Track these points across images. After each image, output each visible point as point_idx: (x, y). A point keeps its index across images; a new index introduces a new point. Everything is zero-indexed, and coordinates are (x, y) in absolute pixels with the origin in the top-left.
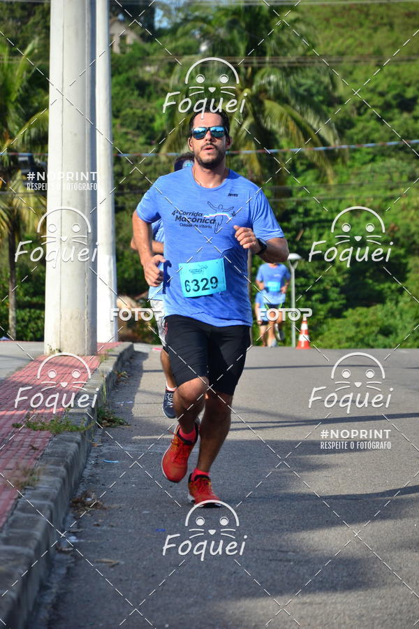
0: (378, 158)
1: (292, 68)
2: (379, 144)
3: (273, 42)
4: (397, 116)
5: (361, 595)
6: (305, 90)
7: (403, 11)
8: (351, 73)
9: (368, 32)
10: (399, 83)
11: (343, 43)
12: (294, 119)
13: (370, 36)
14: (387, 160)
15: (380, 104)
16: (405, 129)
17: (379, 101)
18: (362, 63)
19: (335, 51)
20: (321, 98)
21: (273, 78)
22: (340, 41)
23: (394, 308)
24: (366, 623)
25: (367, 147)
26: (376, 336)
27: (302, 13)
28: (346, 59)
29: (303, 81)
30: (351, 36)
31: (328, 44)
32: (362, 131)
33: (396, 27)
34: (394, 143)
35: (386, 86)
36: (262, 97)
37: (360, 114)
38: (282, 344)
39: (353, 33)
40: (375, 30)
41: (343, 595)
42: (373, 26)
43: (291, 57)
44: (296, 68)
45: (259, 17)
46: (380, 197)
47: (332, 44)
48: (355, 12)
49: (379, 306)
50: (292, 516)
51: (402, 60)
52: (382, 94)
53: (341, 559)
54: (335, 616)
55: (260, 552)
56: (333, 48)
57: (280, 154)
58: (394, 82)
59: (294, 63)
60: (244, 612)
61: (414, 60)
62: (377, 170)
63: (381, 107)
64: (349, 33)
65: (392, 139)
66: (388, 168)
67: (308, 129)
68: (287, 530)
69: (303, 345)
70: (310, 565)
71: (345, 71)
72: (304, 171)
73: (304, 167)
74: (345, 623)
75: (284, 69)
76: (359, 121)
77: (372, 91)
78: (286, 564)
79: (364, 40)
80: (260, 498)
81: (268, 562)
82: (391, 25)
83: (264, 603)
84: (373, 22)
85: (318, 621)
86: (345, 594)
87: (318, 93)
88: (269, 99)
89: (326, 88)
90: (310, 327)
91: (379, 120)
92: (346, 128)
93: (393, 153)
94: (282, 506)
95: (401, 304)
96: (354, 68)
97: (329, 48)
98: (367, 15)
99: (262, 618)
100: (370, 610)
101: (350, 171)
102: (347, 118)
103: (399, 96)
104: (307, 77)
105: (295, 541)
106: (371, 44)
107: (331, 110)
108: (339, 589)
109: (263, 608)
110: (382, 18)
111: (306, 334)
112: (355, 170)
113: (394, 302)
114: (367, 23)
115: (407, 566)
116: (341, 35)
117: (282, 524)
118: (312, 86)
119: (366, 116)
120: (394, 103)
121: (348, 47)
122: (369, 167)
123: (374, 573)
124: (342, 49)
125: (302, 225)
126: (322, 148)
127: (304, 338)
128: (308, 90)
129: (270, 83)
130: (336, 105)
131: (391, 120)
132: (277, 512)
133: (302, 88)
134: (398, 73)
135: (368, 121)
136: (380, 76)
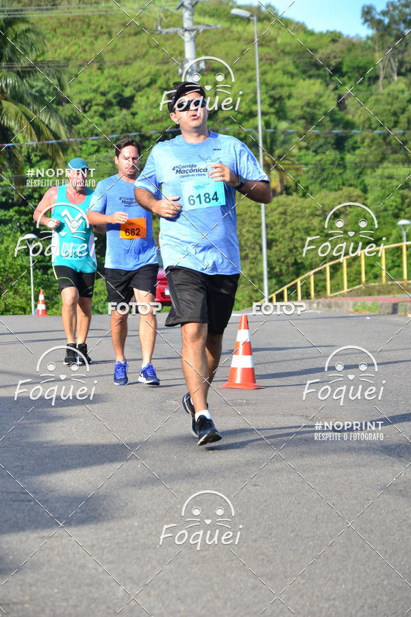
0: (102, 149)
1: (24, 72)
2: (102, 137)
3: (8, 50)
4: (117, 113)
5: (92, 528)
6: (37, 91)
7: (119, 21)
8: (76, 76)
9: (89, 40)
10: (118, 84)
11: (68, 50)
12: (28, 118)
13: (92, 44)
15: (102, 102)
16: (124, 124)
17: (101, 100)
19: (61, 56)
20: (51, 98)
21: (10, 81)
22: (66, 48)
24: (97, 552)
25: (90, 141)
26: (105, 303)
27: (32, 24)
28: (71, 64)
29: (35, 83)
30: (75, 44)
31: (56, 51)
32: (87, 126)
33: (114, 35)
35: (107, 86)
37: (85, 111)
38: (23, 313)
39: (77, 41)
40: (96, 38)
41: (77, 529)
42: (94, 34)
43: (24, 63)
44: (29, 72)
47: (58, 51)
48: (79, 23)
50: (32, 462)
51: (120, 64)
52: (103, 94)
53: (75, 498)
54: (70, 547)
55: (4, 494)
56: (60, 54)
57: (17, 147)
58: (114, 83)
59: (26, 67)
61: (130, 64)
62: (101, 159)
63: (103, 105)
64: (74, 41)
65: (113, 132)
67: (41, 125)
68: (28, 474)
69: (40, 313)
70: (48, 504)
71: (71, 74)
72: (38, 162)
73: (38, 158)
74: (78, 553)
75: (18, 73)
76: (84, 117)
77: (95, 91)
78: (27, 503)
79: (87, 47)
80: (4, 447)
81: (11, 503)
82: (110, 34)
84: (95, 31)
85: (56, 553)
86: (79, 527)
87: (48, 93)
88: (6, 99)
89: (55, 89)
90: (46, 298)
91: (103, 116)
92: (73, 123)
94: (23, 453)
97: (57, 54)
98: (89, 25)
99: (7, 551)
102: (74, 115)
103: (118, 95)
104: (38, 80)
105: (35, 483)
106: (93, 50)
107: (60, 108)
108: (73, 523)
109: (7, 543)
110: (102, 28)
111: (42, 303)
114: (89, 32)
115: (132, 502)
116: (67, 43)
117: (23, 469)
118: (43, 87)
119: (91, 113)
120: (114, 101)
121: (73, 53)
122: (94, 157)
123: (103, 509)
124: (68, 55)
126: (54, 141)
127: (41, 307)
128: (40, 91)
129: (6, 86)
130: (64, 104)
131: (112, 116)
132: (19, 459)
133: (34, 90)
134: (116, 75)
135: (92, 117)
136: (102, 78)
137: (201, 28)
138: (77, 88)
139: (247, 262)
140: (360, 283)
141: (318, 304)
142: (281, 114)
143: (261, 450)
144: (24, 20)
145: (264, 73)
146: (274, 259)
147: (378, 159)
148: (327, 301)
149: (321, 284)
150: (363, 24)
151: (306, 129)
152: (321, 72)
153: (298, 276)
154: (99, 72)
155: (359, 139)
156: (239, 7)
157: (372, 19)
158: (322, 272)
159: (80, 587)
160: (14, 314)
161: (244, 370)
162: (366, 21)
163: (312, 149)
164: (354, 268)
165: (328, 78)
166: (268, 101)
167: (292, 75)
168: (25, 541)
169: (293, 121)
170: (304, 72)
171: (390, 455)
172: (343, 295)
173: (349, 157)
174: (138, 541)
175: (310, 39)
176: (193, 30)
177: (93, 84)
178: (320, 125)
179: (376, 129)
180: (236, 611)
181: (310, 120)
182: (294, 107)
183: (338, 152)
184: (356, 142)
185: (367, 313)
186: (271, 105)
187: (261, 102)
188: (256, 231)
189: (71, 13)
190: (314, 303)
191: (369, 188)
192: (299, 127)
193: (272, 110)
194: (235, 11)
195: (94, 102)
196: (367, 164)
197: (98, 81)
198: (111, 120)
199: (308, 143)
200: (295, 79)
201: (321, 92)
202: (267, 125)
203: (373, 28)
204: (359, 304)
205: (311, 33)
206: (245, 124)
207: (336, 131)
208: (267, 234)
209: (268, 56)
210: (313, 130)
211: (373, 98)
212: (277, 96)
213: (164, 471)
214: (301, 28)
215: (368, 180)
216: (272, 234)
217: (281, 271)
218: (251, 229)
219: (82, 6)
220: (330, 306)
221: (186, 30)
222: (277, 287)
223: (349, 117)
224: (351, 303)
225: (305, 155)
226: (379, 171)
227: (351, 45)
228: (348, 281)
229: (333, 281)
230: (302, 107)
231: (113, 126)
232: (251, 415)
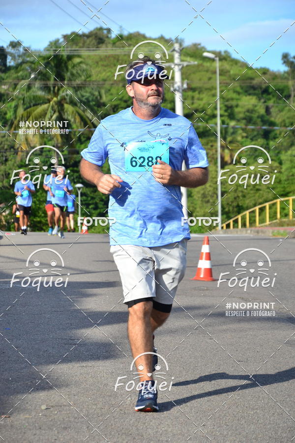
1: (78, 87)
3: (69, 74)
5: (112, 362)
8: (109, 90)
11: (105, 75)
12: (79, 115)
18: (115, 85)
20: (94, 103)
21: (69, 92)
22: (104, 73)
27: (84, 59)
28: (107, 83)
29: (84, 94)
30: (110, 71)
31: (98, 75)
36: (63, 102)
37: (114, 112)
41: (103, 362)
43: (78, 82)
44: (81, 87)
45: (62, 61)
48: (112, 59)
50: (77, 321)
53: (102, 343)
54: (98, 373)
56: (100, 77)
57: (73, 132)
59: (79, 84)
60: (51, 371)
67: (87, 119)
68: (75, 328)
69: (84, 232)
70: (86, 347)
71: (106, 89)
72: (85, 141)
73: (85, 139)
74: (103, 376)
75: (74, 88)
77: (121, 99)
81: (64, 345)
83: (62, 367)
85: (90, 376)
87: (93, 100)
88: (67, 103)
89: (97, 98)
94: (72, 315)
96: (111, 87)
98: (118, 60)
99: (61, 374)
104: (87, 92)
105: (78, 334)
107: (99, 109)
108: (101, 359)
109: (61, 369)
116: (105, 70)
117: (71, 325)
118: (89, 97)
124: (105, 78)
127: (85, 228)
128: (87, 99)
129: (67, 95)
130: (102, 107)
132: (69, 319)
133: (84, 98)
137: (185, 64)
138: (109, 97)
139: (209, 204)
140: (276, 219)
141: (251, 231)
142: (232, 116)
143: (214, 318)
144: (79, 56)
145: (221, 91)
146: (225, 203)
147: (289, 144)
148: (257, 229)
149: (253, 219)
150: (283, 64)
151: (246, 125)
152: (256, 92)
153: (239, 213)
154: (123, 88)
155: (278, 132)
156: (209, 52)
157: (288, 60)
158: (254, 212)
159: (104, 397)
161: (206, 269)
162: (285, 62)
163: (250, 137)
164: (273, 210)
165: (260, 96)
166: (224, 108)
167: (239, 93)
168: (72, 368)
169: (238, 121)
170: (246, 91)
171: (292, 323)
172: (266, 226)
173: (271, 143)
175: (250, 72)
176: (180, 65)
178: (255, 124)
179: (288, 127)
180: (198, 414)
181: (249, 120)
182: (240, 112)
183: (265, 140)
184: (276, 134)
185: (281, 237)
186: (226, 111)
187: (221, 109)
188: (214, 186)
189: (107, 52)
190: (248, 230)
191: (283, 162)
192: (242, 125)
193: (226, 114)
194: (205, 54)
195: (120, 106)
196: (283, 148)
197: (123, 94)
199: (248, 134)
200: (241, 96)
201: (256, 104)
202: (223, 122)
203: (288, 67)
204: (276, 231)
205: (251, 68)
206: (210, 121)
207: (264, 127)
208: (222, 188)
209: (225, 82)
210: (251, 127)
211: (287, 108)
212: (230, 105)
214: (245, 65)
215: (283, 157)
216: (225, 188)
217: (229, 210)
218: (212, 185)
219: (114, 48)
220: (258, 232)
221: (176, 65)
222: (226, 220)
223: (272, 119)
224: (271, 231)
225: (245, 141)
226: (289, 152)
227: (275, 76)
228: (270, 217)
229: (261, 217)
230: (245, 112)
232: (209, 296)
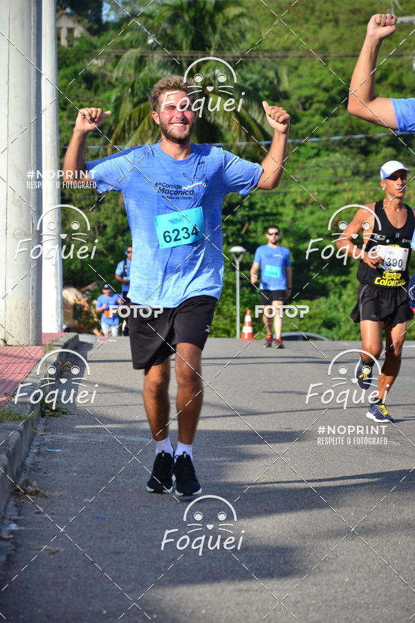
0: (322, 152)
2: (324, 138)
3: (217, 37)
4: (342, 111)
5: (296, 582)
6: (251, 85)
7: (349, 7)
8: (296, 68)
9: (313, 28)
10: (344, 78)
11: (288, 39)
12: (238, 116)
13: (315, 32)
14: (331, 155)
15: (325, 99)
16: (349, 124)
17: (324, 97)
18: (308, 58)
19: (280, 45)
20: (266, 93)
22: (286, 36)
23: (338, 301)
24: (301, 610)
25: (311, 142)
26: (319, 328)
27: (247, 8)
28: (291, 54)
29: (248, 76)
31: (274, 40)
32: (307, 126)
33: (341, 22)
34: (338, 138)
35: (330, 82)
37: (305, 109)
38: (227, 336)
39: (299, 28)
40: (321, 26)
41: (279, 582)
42: (319, 22)
45: (204, 12)
46: (324, 192)
47: (277, 40)
48: (301, 8)
49: (322, 299)
51: (347, 56)
52: (327, 90)
56: (278, 43)
58: (339, 77)
59: (239, 58)
60: (182, 598)
62: (322, 164)
63: (325, 103)
64: (295, 29)
65: (336, 134)
66: (333, 163)
67: (253, 124)
69: (246, 337)
71: (290, 66)
76: (303, 115)
77: (317, 86)
79: (309, 35)
82: (336, 21)
84: (319, 18)
85: (254, 608)
87: (264, 88)
89: (271, 83)
90: (253, 320)
91: (325, 114)
93: (337, 148)
95: (344, 297)
96: (300, 63)
97: (275, 44)
98: (313, 11)
99: (200, 605)
100: (305, 597)
101: (295, 165)
102: (292, 113)
103: (344, 91)
104: (252, 73)
106: (316, 40)
109: (200, 594)
110: (327, 14)
111: (249, 326)
112: (300, 165)
113: (337, 295)
114: (313, 19)
115: (343, 554)
116: (288, 31)
118: (257, 81)
119: (309, 112)
120: (339, 98)
121: (294, 43)
122: (314, 161)
123: (310, 561)
124: (288, 44)
125: (247, 218)
127: (247, 330)
128: (254, 85)
130: (281, 100)
131: (335, 115)
133: (248, 83)
134: (342, 69)
135: (313, 116)
136: (325, 72)
138: (296, 82)
144: (238, 3)
160: (216, 337)
168: (221, 593)
174: (348, 599)
177: (315, 78)
195: (316, 99)
197: (321, 75)
198: (334, 120)
213: (380, 520)
231: (336, 127)
